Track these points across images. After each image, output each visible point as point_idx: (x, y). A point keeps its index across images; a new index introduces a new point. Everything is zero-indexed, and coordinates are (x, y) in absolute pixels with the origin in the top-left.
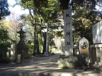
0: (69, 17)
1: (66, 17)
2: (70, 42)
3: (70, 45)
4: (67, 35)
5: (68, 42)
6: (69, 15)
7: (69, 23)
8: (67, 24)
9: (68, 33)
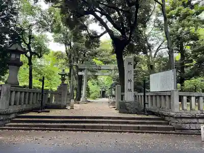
1: (128, 65)
3: (131, 92)
4: (129, 83)
6: (131, 63)
7: (131, 71)
9: (130, 81)
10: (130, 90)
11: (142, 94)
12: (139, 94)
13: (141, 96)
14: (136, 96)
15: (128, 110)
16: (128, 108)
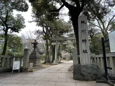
0: (84, 23)
1: (81, 24)
2: (86, 50)
3: (86, 53)
4: (83, 43)
5: (84, 50)
6: (84, 22)
7: (85, 30)
8: (82, 31)
9: (84, 41)
10: (85, 52)
11: (101, 56)
12: (97, 56)
13: (100, 58)
14: (94, 58)
15: (84, 76)
16: (84, 73)
